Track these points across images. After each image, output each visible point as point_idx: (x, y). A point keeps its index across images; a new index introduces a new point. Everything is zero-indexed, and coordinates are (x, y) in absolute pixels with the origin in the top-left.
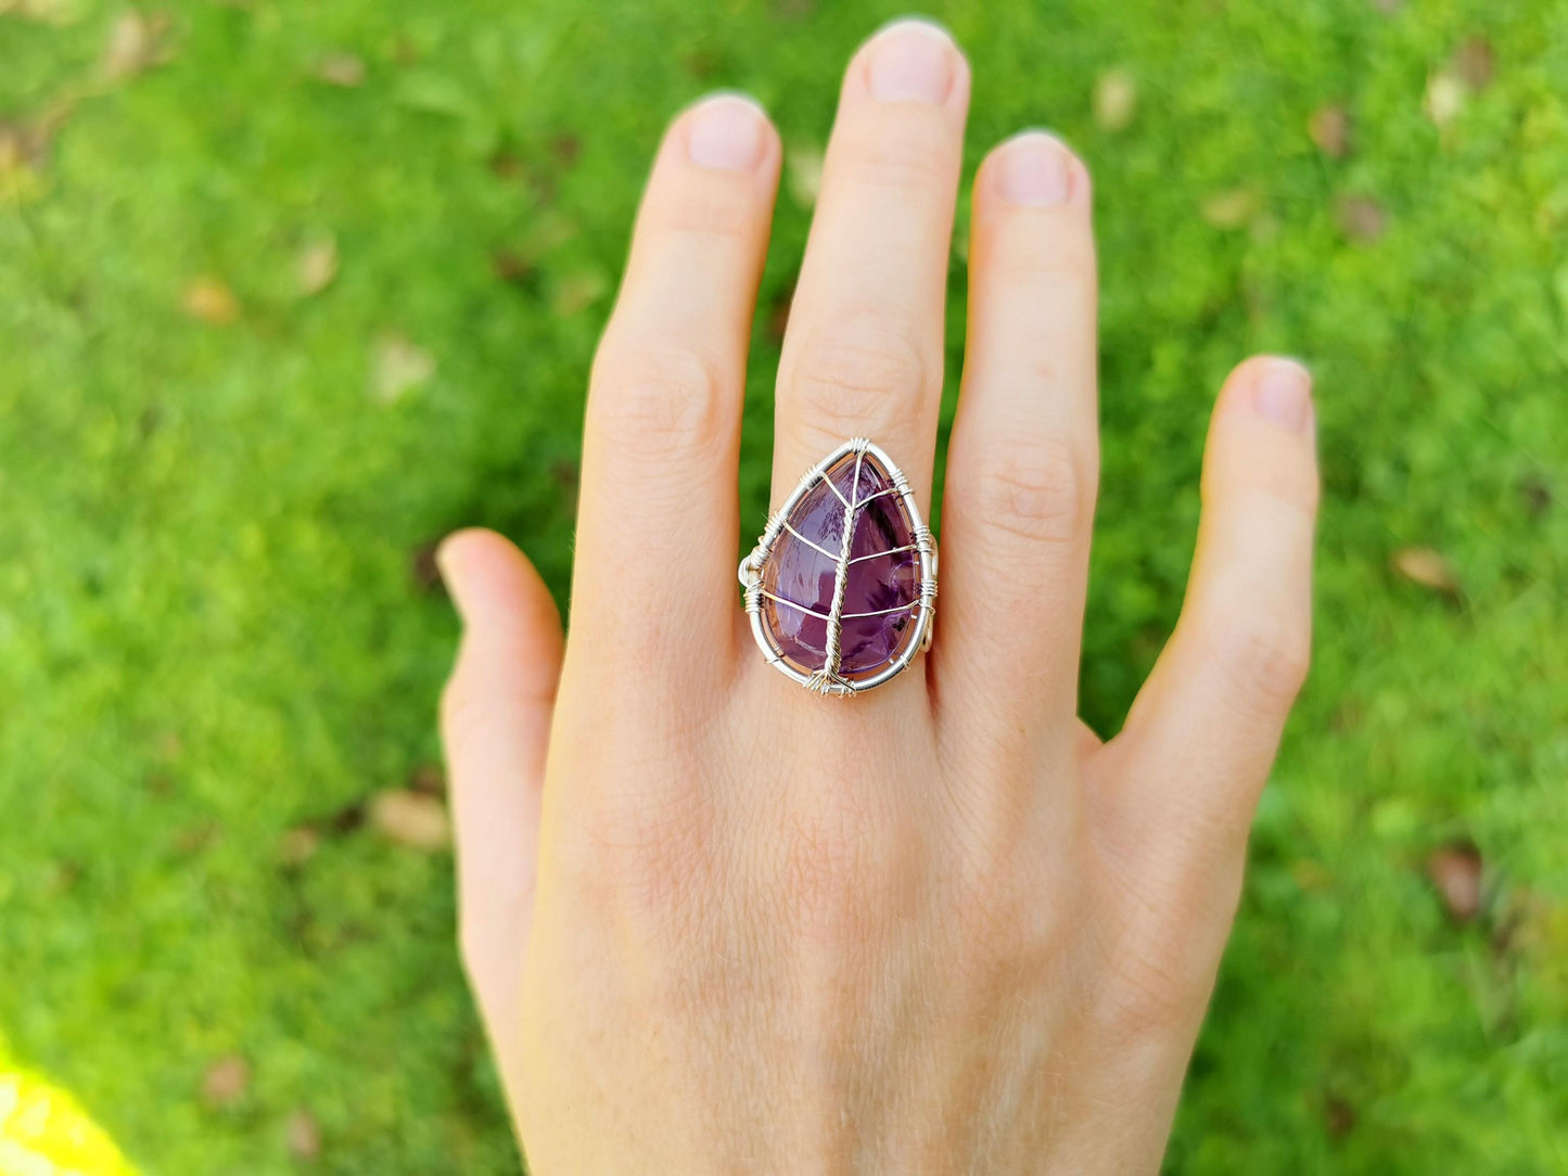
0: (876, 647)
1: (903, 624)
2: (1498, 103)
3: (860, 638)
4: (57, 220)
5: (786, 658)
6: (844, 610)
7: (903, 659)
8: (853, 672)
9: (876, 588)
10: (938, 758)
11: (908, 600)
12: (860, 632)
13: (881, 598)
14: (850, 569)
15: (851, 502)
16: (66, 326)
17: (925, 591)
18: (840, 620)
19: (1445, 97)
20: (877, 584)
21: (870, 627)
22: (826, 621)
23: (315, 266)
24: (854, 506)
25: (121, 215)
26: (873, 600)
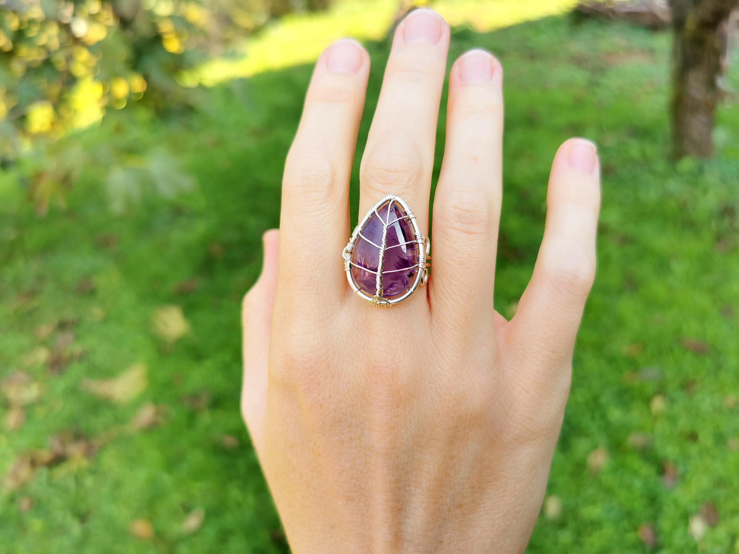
0: (399, 284)
1: (412, 275)
2: (722, 532)
3: (391, 282)
4: (89, 481)
5: (362, 290)
6: (383, 269)
7: (412, 290)
8: (390, 296)
9: (398, 260)
10: (431, 331)
11: (413, 264)
12: (391, 279)
13: (400, 263)
14: (386, 253)
15: (386, 223)
16: (76, 529)
17: (421, 260)
18: (382, 274)
19: (698, 527)
20: (399, 258)
21: (397, 277)
22: (376, 275)
23: (193, 522)
24: (387, 224)
25: (117, 485)
26: (397, 265)
